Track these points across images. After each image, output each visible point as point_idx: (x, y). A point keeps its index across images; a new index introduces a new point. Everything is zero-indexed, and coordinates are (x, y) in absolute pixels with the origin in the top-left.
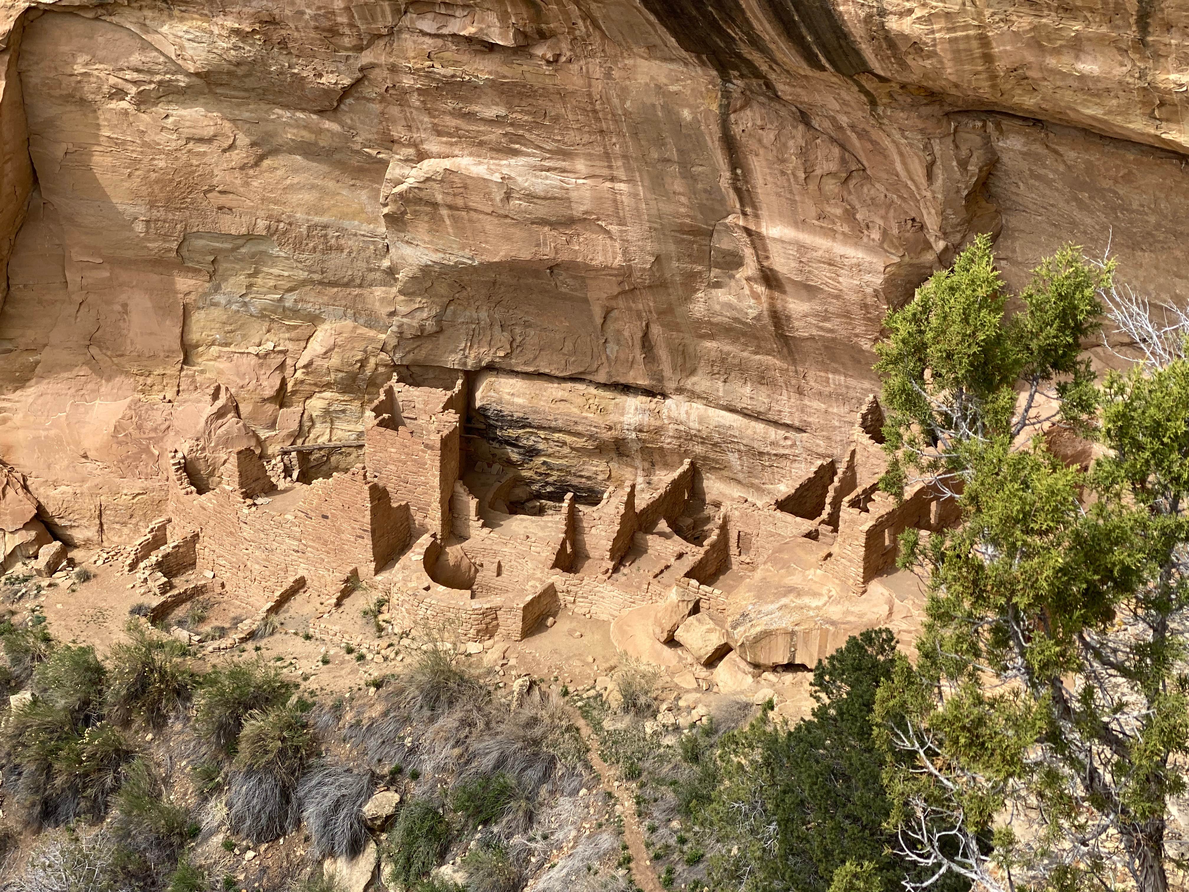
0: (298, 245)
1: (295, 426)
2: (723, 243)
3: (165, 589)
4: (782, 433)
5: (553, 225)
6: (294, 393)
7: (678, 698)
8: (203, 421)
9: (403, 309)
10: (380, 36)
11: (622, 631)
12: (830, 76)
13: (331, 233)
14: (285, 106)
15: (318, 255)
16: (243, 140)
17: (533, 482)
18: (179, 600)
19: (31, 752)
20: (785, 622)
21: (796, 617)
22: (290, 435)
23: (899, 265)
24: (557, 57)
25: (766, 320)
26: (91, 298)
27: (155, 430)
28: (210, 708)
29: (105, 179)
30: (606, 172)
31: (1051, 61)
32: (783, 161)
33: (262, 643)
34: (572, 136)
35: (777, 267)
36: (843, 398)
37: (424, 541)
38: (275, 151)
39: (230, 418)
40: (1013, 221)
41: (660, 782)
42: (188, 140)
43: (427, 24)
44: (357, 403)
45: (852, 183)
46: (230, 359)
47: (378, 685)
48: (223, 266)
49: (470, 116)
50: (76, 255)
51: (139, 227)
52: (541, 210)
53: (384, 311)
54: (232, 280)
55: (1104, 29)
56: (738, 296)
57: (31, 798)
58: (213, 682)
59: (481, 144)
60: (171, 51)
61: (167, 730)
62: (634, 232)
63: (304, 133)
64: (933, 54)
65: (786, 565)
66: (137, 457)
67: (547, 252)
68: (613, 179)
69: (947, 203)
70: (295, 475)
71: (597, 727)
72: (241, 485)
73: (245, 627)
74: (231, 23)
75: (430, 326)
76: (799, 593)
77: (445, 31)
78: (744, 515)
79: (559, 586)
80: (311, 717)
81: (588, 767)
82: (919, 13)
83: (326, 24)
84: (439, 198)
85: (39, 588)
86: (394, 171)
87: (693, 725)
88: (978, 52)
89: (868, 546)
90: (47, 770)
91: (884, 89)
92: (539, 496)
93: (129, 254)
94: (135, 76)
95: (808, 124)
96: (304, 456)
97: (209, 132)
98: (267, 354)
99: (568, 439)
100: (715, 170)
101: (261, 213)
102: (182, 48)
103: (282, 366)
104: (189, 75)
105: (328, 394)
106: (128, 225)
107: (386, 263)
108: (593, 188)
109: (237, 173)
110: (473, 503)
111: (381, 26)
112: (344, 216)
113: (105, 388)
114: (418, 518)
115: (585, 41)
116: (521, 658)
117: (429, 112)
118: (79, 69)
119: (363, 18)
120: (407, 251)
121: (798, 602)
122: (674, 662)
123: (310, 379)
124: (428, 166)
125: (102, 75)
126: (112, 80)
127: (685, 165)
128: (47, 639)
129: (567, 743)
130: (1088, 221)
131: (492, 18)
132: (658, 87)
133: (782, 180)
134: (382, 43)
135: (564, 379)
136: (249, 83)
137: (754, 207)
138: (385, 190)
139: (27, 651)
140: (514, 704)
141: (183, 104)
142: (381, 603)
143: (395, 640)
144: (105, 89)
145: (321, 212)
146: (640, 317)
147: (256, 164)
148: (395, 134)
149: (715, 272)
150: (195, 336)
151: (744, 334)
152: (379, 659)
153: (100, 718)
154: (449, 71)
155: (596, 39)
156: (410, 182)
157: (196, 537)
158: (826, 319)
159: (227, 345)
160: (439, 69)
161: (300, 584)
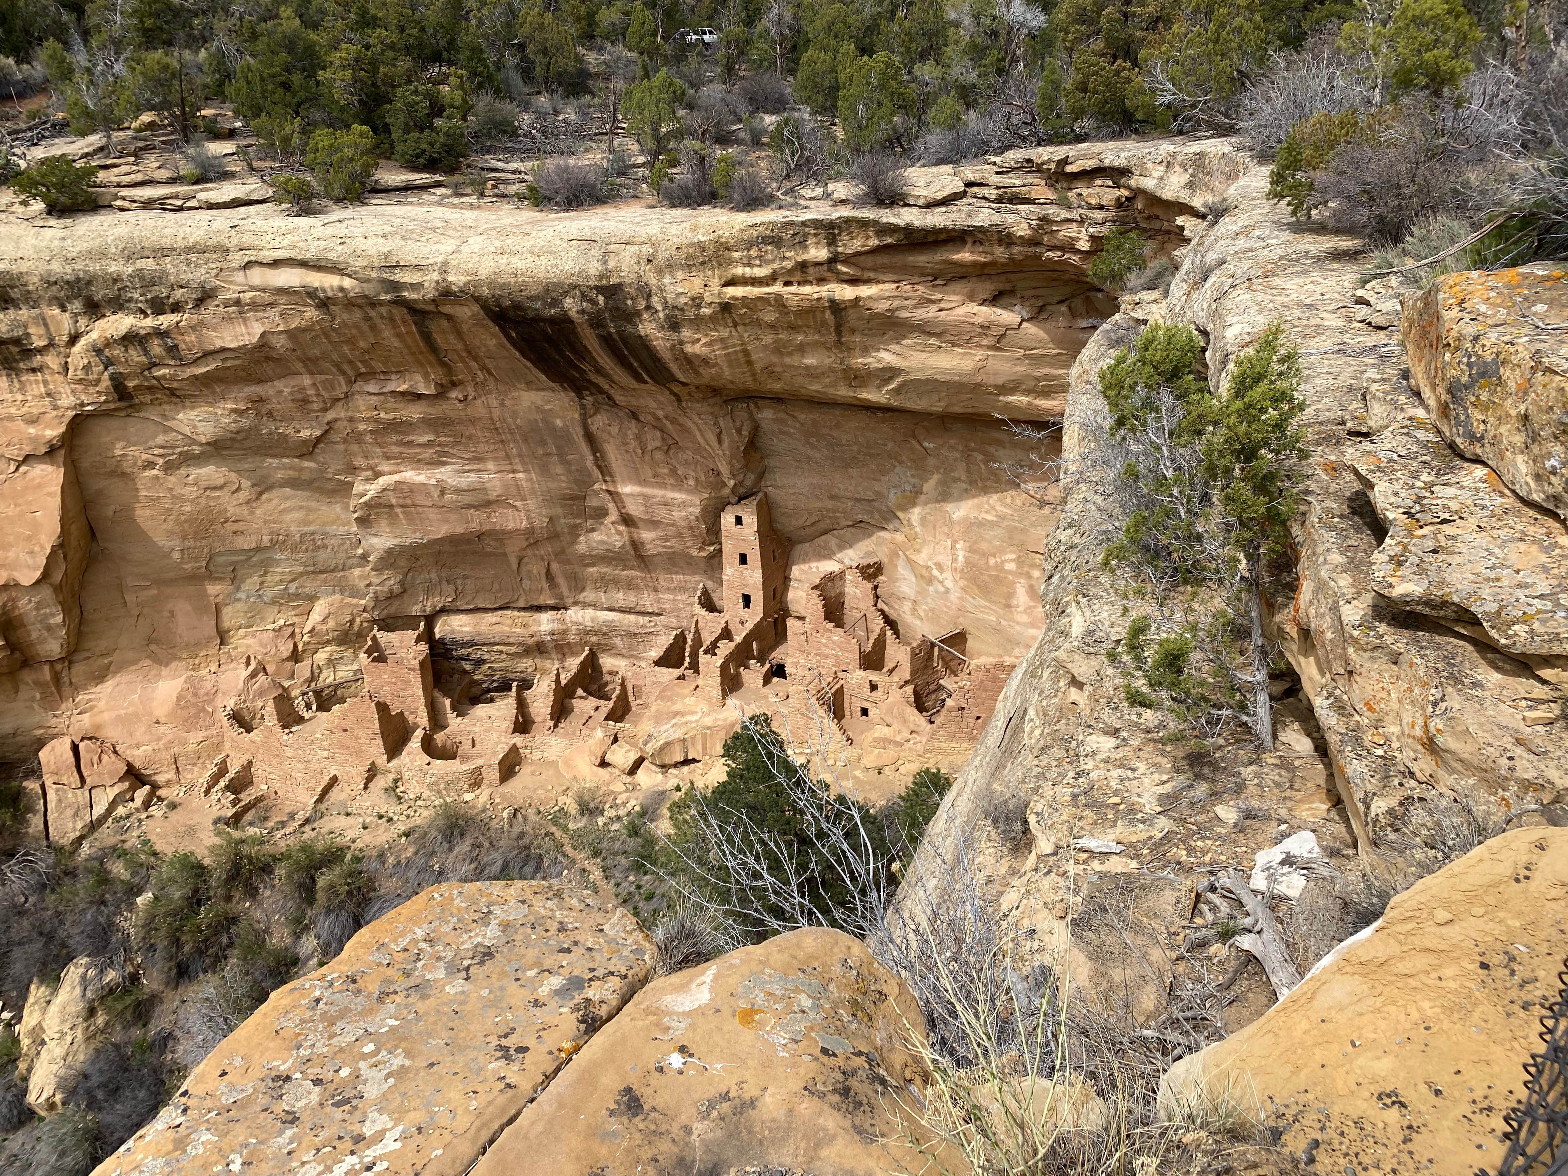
0: (295, 549)
1: (308, 674)
2: (592, 502)
3: (234, 803)
4: (647, 618)
5: (476, 507)
6: (304, 651)
7: (615, 799)
8: (241, 684)
9: (375, 581)
10: (339, 400)
11: (567, 764)
12: (651, 386)
13: (317, 537)
14: (274, 456)
15: (309, 554)
16: (246, 483)
17: (484, 682)
18: (247, 809)
19: (162, 933)
20: (678, 734)
21: (684, 730)
22: (305, 681)
23: (709, 499)
24: (466, 397)
25: (629, 548)
26: (146, 611)
27: (207, 694)
28: (289, 876)
29: (146, 525)
30: (508, 467)
31: (788, 360)
32: (626, 444)
33: (316, 825)
34: (483, 447)
35: (632, 512)
36: (683, 589)
37: (419, 734)
38: (270, 488)
39: (261, 677)
40: (772, 462)
41: (616, 854)
42: (206, 489)
43: (372, 387)
44: (351, 651)
45: (671, 452)
46: (254, 636)
47: (407, 834)
48: (240, 573)
49: (409, 444)
50: (131, 582)
51: (176, 555)
52: (467, 499)
53: (362, 584)
54: (248, 581)
55: (816, 337)
56: (607, 535)
57: (168, 965)
58: (290, 856)
59: (419, 461)
60: (187, 431)
61: (259, 897)
62: (532, 504)
63: (291, 472)
64: (716, 365)
65: (670, 699)
66: (197, 716)
67: (474, 526)
68: (513, 472)
69: (732, 456)
70: (314, 707)
71: (565, 829)
72: (279, 721)
73: (301, 816)
74: (230, 405)
75: (397, 589)
76: (683, 715)
77: (385, 390)
78: (635, 674)
79: (520, 744)
80: (364, 866)
81: (565, 856)
82: (704, 340)
83: (299, 396)
84: (394, 501)
85: (140, 821)
86: (358, 488)
87: (629, 814)
88: (743, 360)
89: (722, 675)
90: (177, 943)
91: (686, 390)
92: (488, 691)
93: (171, 575)
94: (161, 451)
95: (637, 419)
96: (318, 693)
97: (222, 481)
98: (280, 628)
99: (504, 648)
100: (583, 457)
101: (265, 531)
102: (195, 427)
103: (292, 635)
104: (201, 445)
105: (328, 649)
106: (168, 555)
107: (360, 551)
108: (501, 479)
109: (244, 507)
110: (448, 702)
111: (339, 393)
112: (325, 524)
113: (165, 672)
114: (411, 719)
115: (483, 384)
116: (502, 797)
117: (379, 445)
118: (118, 452)
119: (326, 389)
120: (375, 541)
121: (684, 720)
122: (607, 776)
123: (314, 640)
124: (382, 481)
125: (136, 454)
126: (144, 456)
127: (562, 456)
128: (155, 854)
129: (547, 843)
130: (818, 455)
131: (418, 377)
132: (538, 408)
133: (627, 456)
134: (340, 404)
135: (496, 609)
136: (247, 444)
137: (611, 476)
138: (353, 502)
139: (142, 865)
140: (506, 827)
141: (199, 466)
142: (396, 781)
143: (412, 803)
144: (140, 463)
145: (309, 523)
146: (543, 559)
147: (258, 498)
148: (356, 463)
149: (590, 522)
150: (226, 624)
151: (614, 559)
152: (403, 818)
153: (209, 899)
154: (391, 416)
155: (491, 383)
156: (371, 493)
157: (250, 763)
158: (667, 540)
159: (250, 626)
160: (383, 415)
161: (334, 780)
